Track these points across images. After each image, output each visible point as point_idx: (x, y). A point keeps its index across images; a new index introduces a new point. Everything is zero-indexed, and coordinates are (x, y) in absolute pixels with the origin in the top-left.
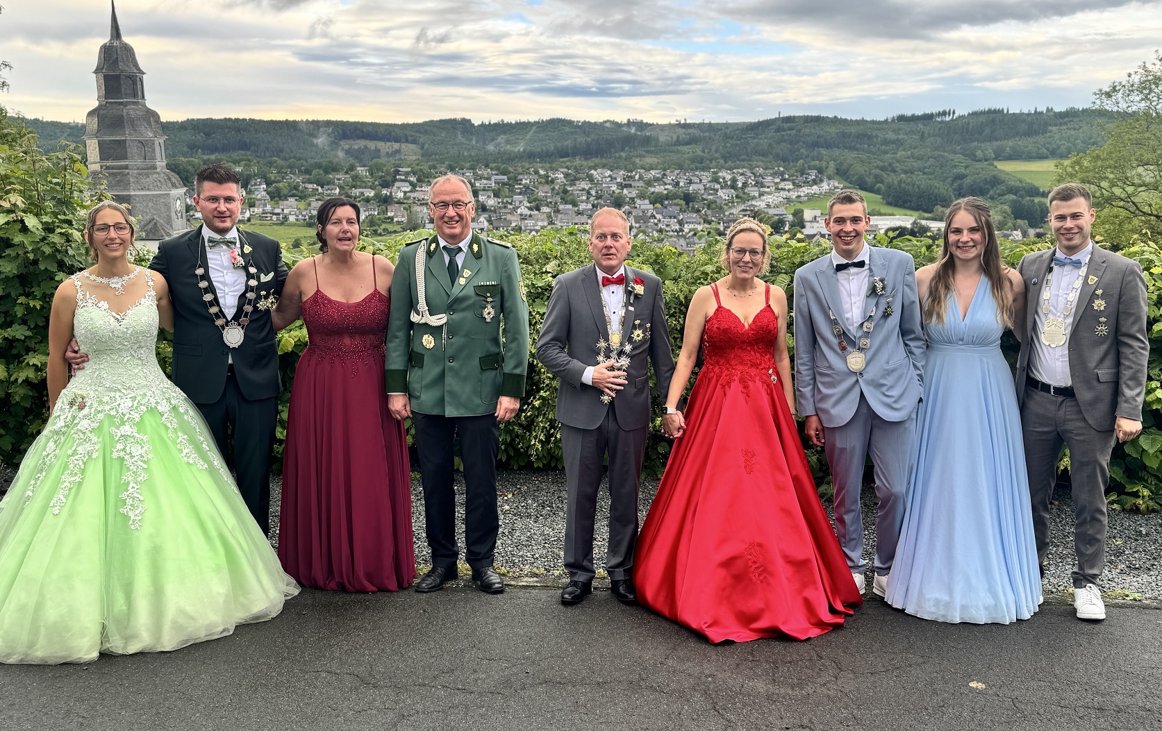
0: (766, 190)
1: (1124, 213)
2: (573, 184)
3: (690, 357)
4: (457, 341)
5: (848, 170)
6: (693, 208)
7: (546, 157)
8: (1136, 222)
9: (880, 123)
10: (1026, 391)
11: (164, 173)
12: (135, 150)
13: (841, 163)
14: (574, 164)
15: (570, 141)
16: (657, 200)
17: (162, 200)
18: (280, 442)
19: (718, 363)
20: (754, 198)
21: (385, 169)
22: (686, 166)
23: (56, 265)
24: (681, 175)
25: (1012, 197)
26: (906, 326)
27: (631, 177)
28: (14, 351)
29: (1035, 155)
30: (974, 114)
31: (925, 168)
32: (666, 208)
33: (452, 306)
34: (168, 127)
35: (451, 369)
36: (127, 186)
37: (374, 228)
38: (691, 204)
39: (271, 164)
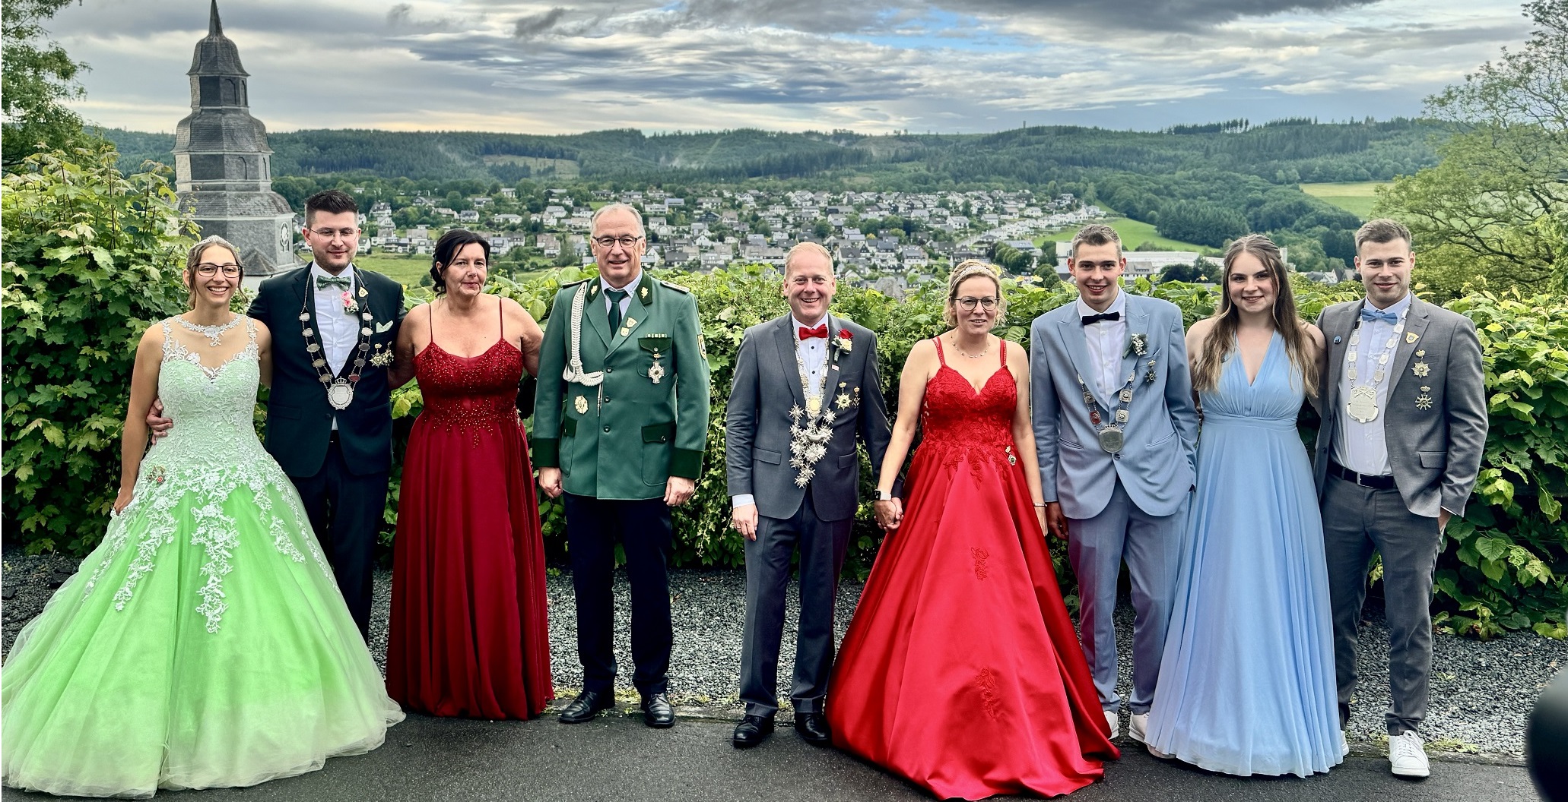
0: (1007, 217)
1: (1466, 251)
2: (765, 208)
3: (907, 429)
4: (615, 405)
5: (1112, 194)
6: (915, 239)
7: (733, 175)
8: (1482, 262)
9: (1153, 135)
10: (1327, 480)
11: (269, 195)
12: (234, 167)
13: (1104, 185)
14: (767, 185)
15: (762, 157)
16: (870, 228)
17: (265, 228)
18: (391, 527)
19: (940, 437)
20: (992, 227)
21: (535, 190)
22: (907, 187)
23: (128, 309)
24: (900, 198)
25: (1324, 229)
26: (1174, 395)
27: (838, 201)
28: (75, 413)
29: (1351, 176)
30: (1273, 125)
31: (1212, 191)
32: (881, 238)
33: (612, 361)
34: (273, 140)
35: (607, 440)
36: (223, 210)
37: (520, 262)
38: (912, 234)
39: (397, 184)
